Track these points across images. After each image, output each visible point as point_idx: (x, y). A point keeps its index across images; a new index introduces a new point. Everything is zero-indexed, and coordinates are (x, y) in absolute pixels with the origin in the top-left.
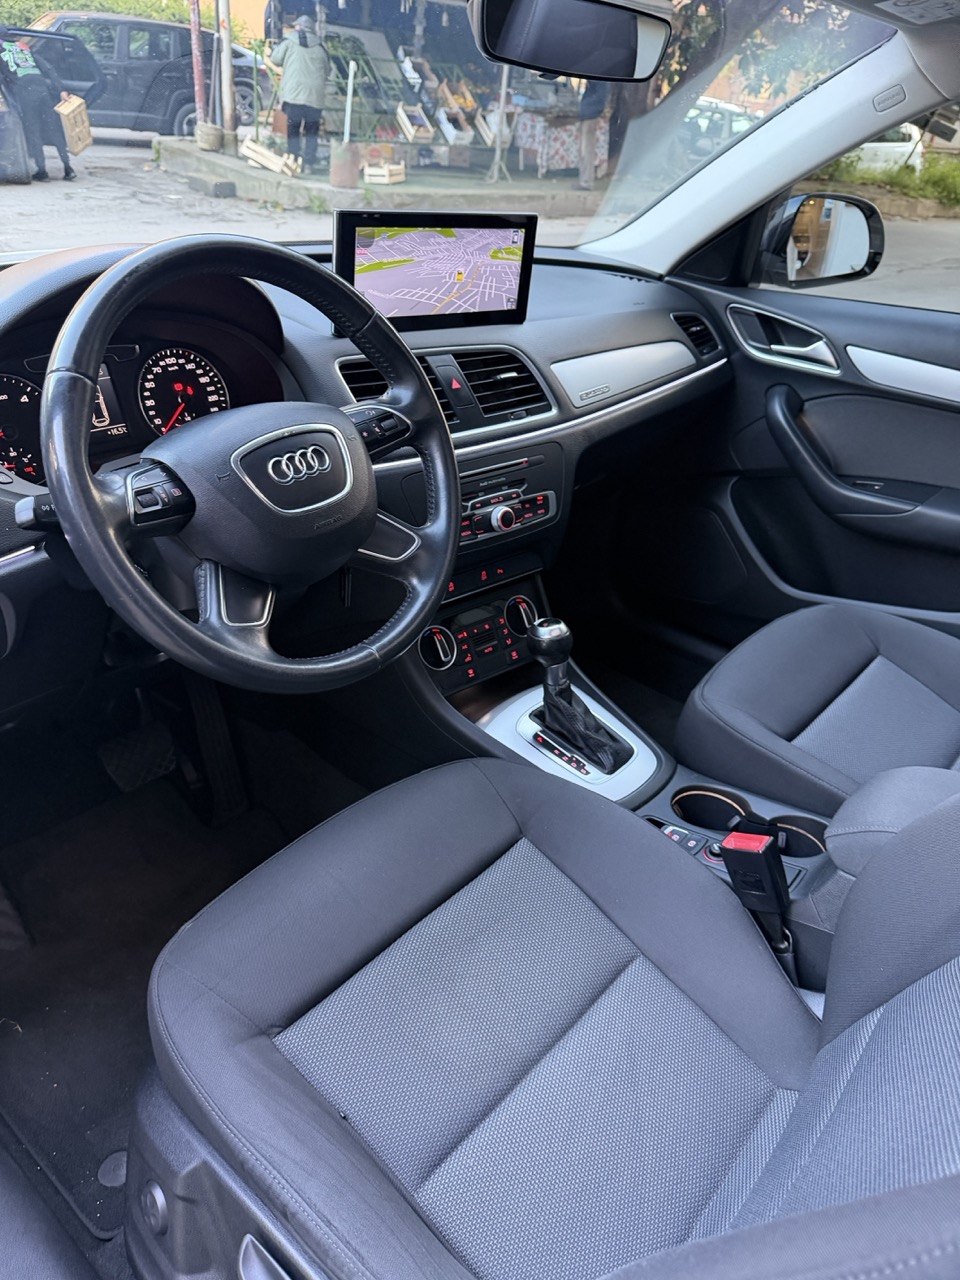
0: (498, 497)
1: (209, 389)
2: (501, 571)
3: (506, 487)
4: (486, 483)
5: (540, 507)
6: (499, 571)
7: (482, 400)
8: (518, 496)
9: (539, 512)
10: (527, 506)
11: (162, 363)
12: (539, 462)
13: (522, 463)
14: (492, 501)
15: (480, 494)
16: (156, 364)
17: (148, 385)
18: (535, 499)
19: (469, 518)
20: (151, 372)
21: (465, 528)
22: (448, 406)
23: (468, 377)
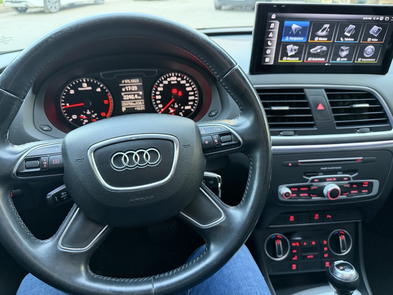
0: (333, 178)
1: (190, 93)
2: (330, 217)
3: (341, 173)
4: (325, 168)
5: (365, 188)
6: (328, 216)
7: (337, 118)
8: (349, 180)
9: (363, 191)
10: (355, 186)
11: (169, 79)
12: (373, 161)
13: (358, 160)
14: (327, 180)
15: (319, 174)
16: (166, 79)
17: (159, 89)
18: (363, 183)
19: (308, 186)
20: (162, 83)
21: (304, 192)
22: (311, 119)
23: (332, 104)
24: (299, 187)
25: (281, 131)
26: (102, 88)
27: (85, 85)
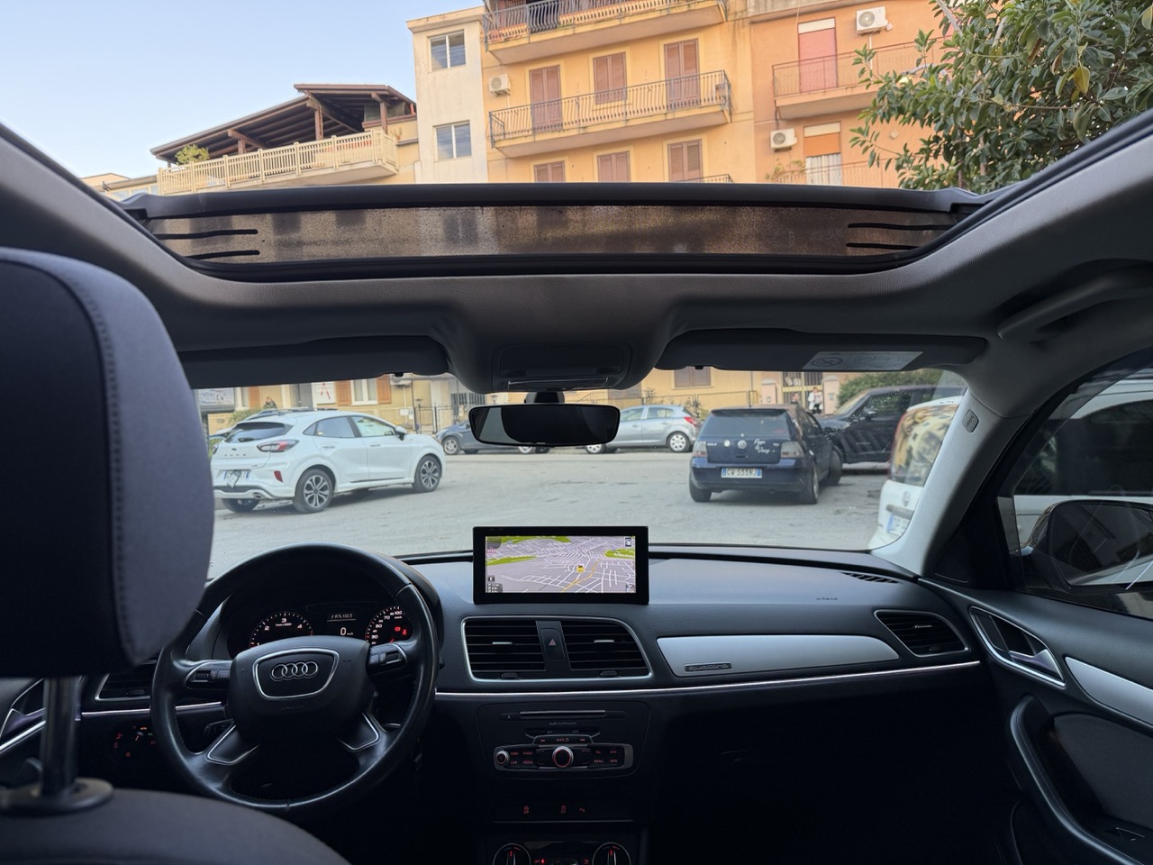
0: (565, 738)
2: (583, 810)
3: (577, 731)
4: (556, 723)
5: (614, 756)
6: (580, 809)
7: (573, 657)
8: (587, 741)
9: (612, 761)
10: (597, 752)
11: (392, 614)
12: (621, 716)
13: (600, 713)
14: (557, 740)
15: (548, 732)
16: (388, 614)
17: (377, 626)
18: (609, 749)
19: (533, 750)
20: (383, 619)
21: (528, 758)
22: (540, 658)
23: (567, 639)
24: (520, 750)
25: (502, 673)
26: (304, 625)
27: (285, 620)
